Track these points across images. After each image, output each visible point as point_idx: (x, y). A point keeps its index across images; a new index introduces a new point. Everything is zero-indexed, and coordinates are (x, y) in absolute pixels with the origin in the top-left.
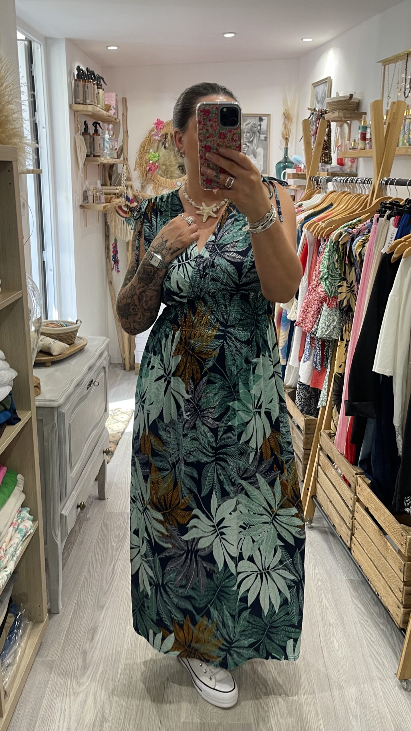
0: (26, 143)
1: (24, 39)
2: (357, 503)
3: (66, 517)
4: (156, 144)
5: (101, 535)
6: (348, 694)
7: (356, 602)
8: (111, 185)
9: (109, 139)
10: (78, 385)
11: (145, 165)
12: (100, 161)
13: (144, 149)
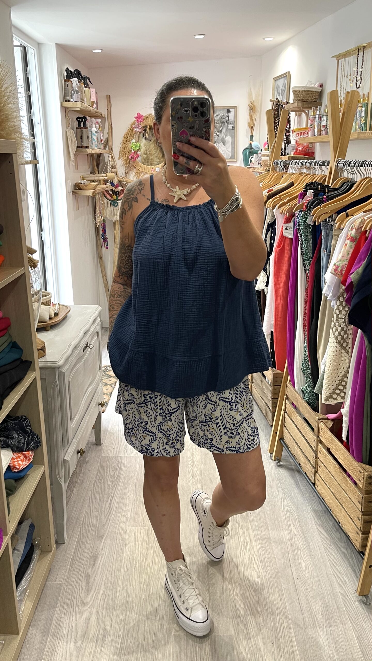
0: (24, 139)
1: (20, 45)
2: (319, 444)
3: (68, 461)
4: (137, 135)
5: (98, 476)
6: (315, 609)
7: (320, 530)
8: (98, 173)
9: (95, 132)
10: (76, 348)
11: (128, 154)
12: (88, 152)
13: (127, 140)
